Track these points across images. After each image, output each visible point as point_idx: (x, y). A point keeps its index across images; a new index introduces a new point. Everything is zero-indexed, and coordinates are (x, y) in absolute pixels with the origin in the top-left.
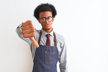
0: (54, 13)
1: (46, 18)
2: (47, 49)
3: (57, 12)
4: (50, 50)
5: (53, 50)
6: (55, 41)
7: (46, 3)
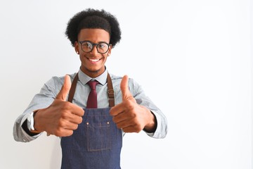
0: (115, 37)
1: (94, 45)
2: (90, 117)
3: (121, 36)
4: (98, 119)
5: (104, 118)
6: (111, 94)
7: (100, 10)
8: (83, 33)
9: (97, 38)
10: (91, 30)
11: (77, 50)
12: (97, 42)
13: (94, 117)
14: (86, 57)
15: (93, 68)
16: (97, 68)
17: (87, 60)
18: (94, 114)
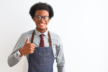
2: (41, 51)
4: (44, 52)
5: (47, 51)
6: (50, 41)
8: (37, 12)
9: (43, 14)
10: (41, 11)
11: (34, 20)
12: (43, 16)
13: (43, 51)
14: (38, 23)
15: (42, 28)
16: (44, 28)
17: (39, 24)
18: (43, 50)
